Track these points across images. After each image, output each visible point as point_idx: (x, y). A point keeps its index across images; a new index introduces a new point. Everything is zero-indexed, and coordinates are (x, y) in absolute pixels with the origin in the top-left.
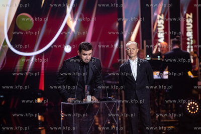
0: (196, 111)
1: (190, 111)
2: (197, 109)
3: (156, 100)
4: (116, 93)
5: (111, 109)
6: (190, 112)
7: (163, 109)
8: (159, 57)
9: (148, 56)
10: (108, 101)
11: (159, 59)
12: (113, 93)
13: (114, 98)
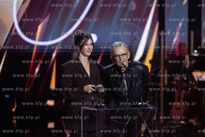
4: (152, 98)
5: (145, 118)
9: (196, 51)
12: (149, 97)
13: (149, 103)
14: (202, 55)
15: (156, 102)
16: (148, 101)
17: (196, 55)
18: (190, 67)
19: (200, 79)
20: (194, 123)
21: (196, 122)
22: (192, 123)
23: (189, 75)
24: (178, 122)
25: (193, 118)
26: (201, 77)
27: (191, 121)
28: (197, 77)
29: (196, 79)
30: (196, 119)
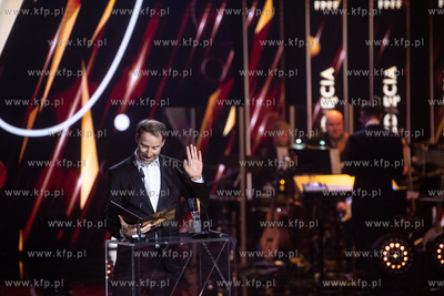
0: (403, 264)
1: (388, 264)
2: (406, 259)
3: (316, 237)
4: (226, 222)
5: (215, 257)
6: (390, 267)
7: (330, 259)
8: (322, 143)
9: (299, 141)
10: (209, 240)
11: (323, 148)
12: (220, 222)
13: (222, 231)
14: (310, 147)
16: (219, 229)
17: (299, 147)
21: (302, 261)
22: (295, 264)
24: (271, 264)
26: (308, 184)
27: (294, 260)
28: (303, 185)
30: (302, 256)
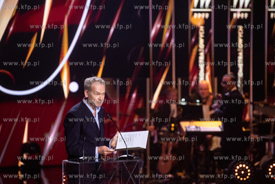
0: (248, 177)
2: (249, 174)
5: (131, 172)
6: (239, 179)
8: (198, 101)
9: (183, 100)
10: (127, 161)
11: (198, 104)
14: (190, 104)
15: (142, 155)
16: (134, 154)
17: (184, 104)
18: (177, 117)
19: (189, 130)
20: (183, 177)
21: (185, 175)
22: (180, 177)
23: (177, 125)
25: (181, 172)
26: (189, 127)
27: (179, 174)
28: (186, 127)
29: (185, 130)
30: (184, 172)
